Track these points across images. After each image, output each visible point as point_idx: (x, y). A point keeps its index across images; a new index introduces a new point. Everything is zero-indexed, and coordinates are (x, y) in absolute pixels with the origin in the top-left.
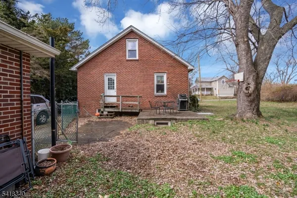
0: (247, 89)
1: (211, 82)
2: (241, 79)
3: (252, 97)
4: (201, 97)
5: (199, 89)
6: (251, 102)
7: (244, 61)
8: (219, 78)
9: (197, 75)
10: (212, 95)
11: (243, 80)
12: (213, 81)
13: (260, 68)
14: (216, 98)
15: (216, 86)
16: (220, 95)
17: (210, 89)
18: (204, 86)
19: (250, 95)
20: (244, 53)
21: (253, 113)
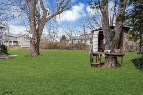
0: (34, 42)
1: (17, 37)
2: (32, 37)
3: (36, 46)
4: (9, 47)
5: (7, 41)
6: (36, 48)
7: (33, 29)
8: (22, 35)
9: (6, 31)
10: (17, 46)
11: (32, 38)
12: (18, 37)
13: (39, 33)
14: (20, 48)
15: (20, 40)
16: (23, 46)
17: (16, 42)
18: (12, 39)
19: (35, 45)
20: (33, 25)
21: (36, 53)
